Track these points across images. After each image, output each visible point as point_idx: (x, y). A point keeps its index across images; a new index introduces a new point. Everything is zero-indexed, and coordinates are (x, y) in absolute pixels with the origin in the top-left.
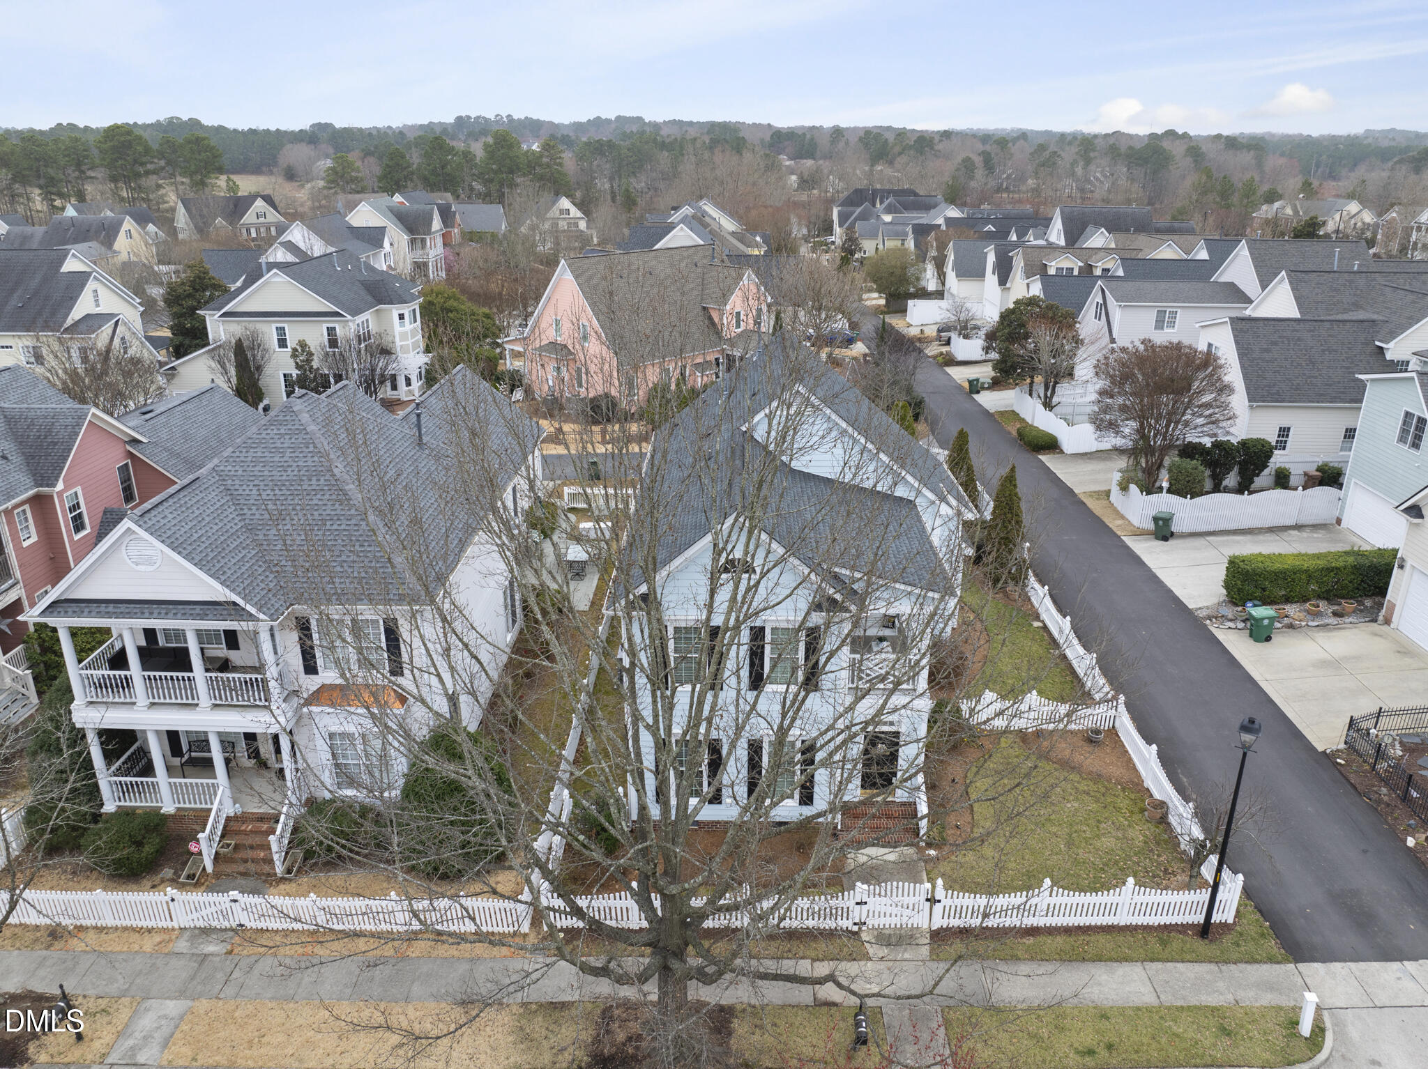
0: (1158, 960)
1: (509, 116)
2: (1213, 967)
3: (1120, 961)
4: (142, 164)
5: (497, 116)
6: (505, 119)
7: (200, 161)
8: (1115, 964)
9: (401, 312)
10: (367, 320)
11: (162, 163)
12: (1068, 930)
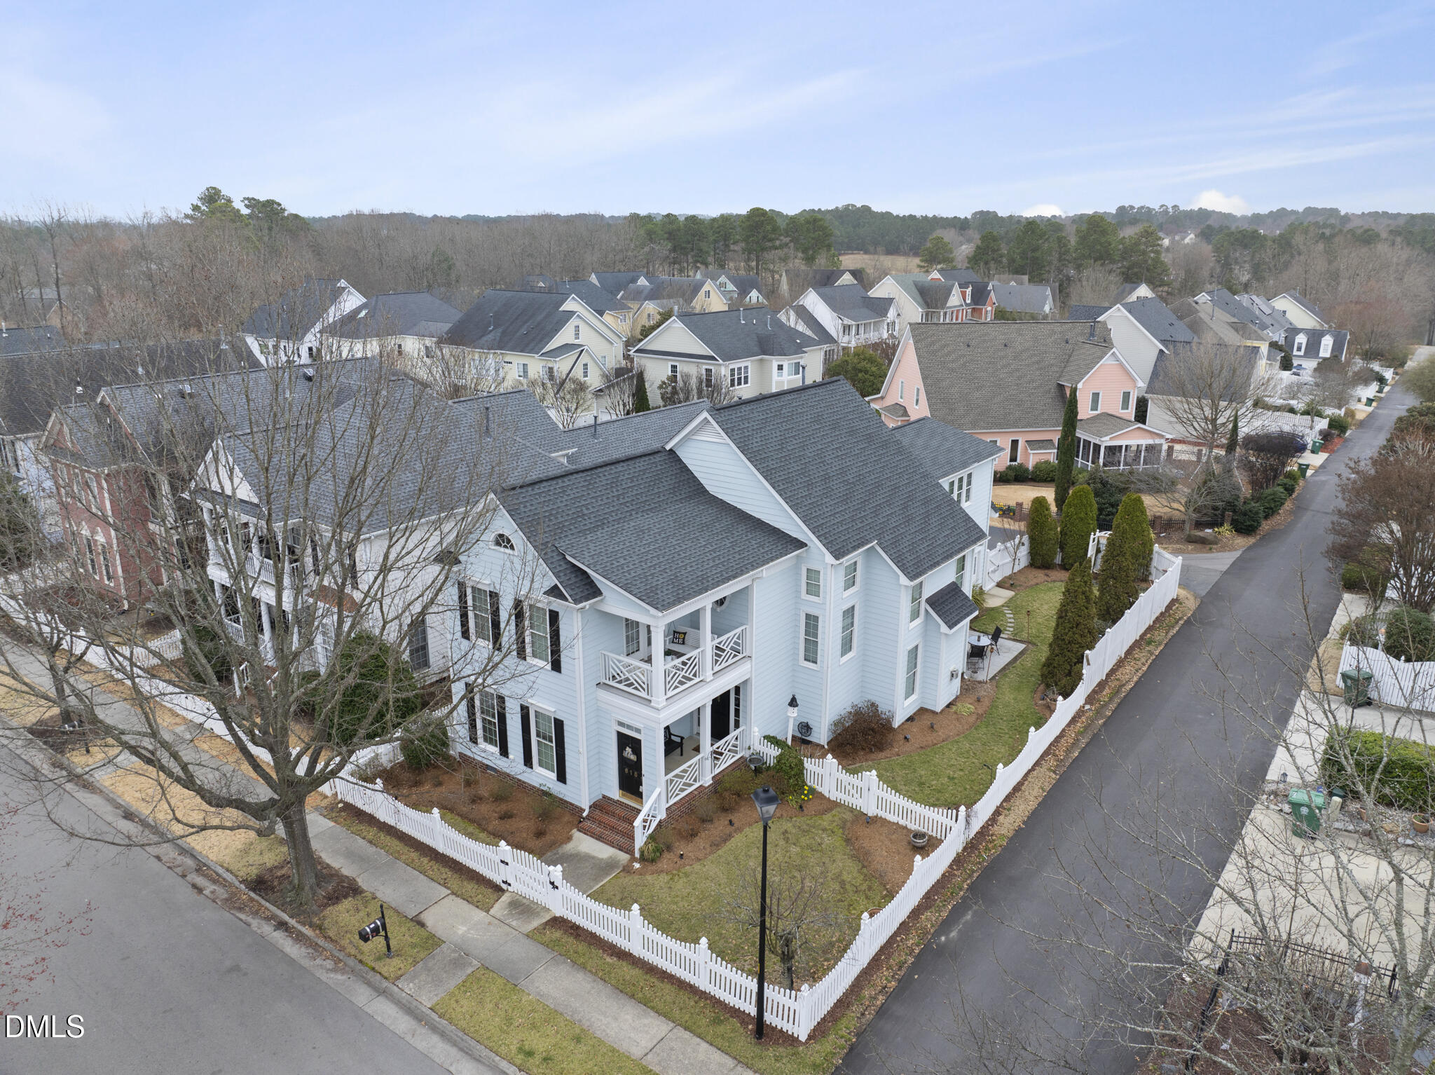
0: (691, 1032)
1: (1175, 207)
2: (730, 1062)
3: (660, 1014)
4: (770, 240)
5: (1162, 206)
6: (1170, 210)
7: (813, 239)
8: (652, 1014)
9: (780, 363)
10: (746, 368)
11: (788, 239)
12: (651, 969)
